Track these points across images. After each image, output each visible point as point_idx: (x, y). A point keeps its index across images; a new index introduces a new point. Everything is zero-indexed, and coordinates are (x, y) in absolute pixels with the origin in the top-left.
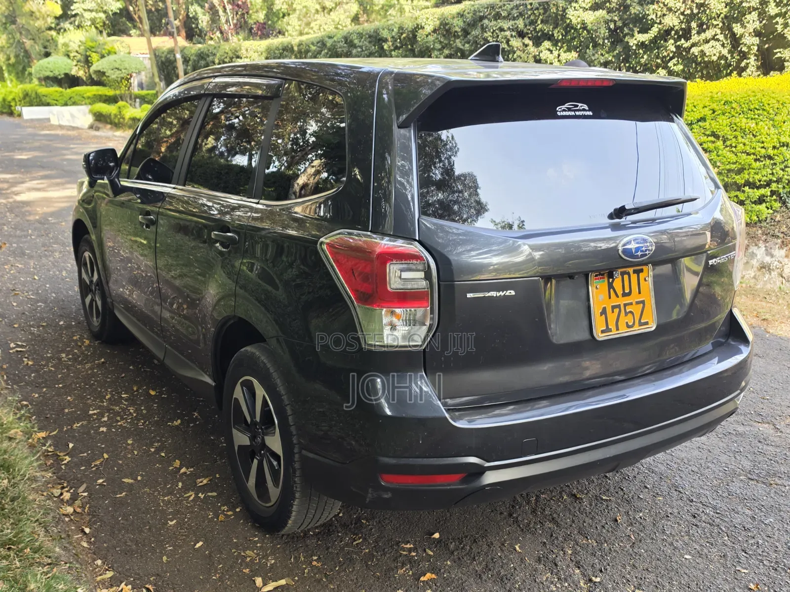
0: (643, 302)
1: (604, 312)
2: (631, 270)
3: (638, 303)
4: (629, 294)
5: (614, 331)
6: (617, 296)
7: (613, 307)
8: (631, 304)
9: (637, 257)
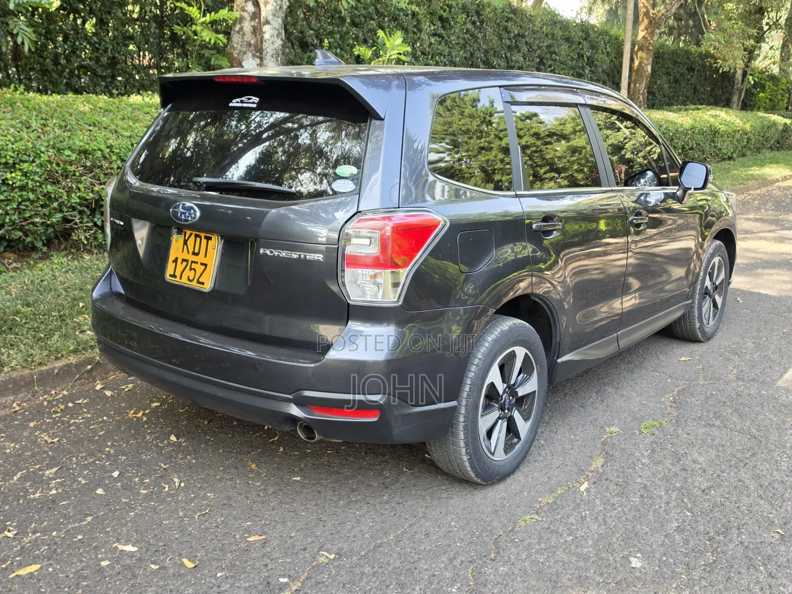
0: (206, 265)
1: (175, 261)
2: (203, 235)
3: (202, 264)
4: (197, 254)
5: (178, 279)
6: (188, 253)
7: (184, 260)
8: (197, 263)
9: (180, 220)
